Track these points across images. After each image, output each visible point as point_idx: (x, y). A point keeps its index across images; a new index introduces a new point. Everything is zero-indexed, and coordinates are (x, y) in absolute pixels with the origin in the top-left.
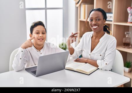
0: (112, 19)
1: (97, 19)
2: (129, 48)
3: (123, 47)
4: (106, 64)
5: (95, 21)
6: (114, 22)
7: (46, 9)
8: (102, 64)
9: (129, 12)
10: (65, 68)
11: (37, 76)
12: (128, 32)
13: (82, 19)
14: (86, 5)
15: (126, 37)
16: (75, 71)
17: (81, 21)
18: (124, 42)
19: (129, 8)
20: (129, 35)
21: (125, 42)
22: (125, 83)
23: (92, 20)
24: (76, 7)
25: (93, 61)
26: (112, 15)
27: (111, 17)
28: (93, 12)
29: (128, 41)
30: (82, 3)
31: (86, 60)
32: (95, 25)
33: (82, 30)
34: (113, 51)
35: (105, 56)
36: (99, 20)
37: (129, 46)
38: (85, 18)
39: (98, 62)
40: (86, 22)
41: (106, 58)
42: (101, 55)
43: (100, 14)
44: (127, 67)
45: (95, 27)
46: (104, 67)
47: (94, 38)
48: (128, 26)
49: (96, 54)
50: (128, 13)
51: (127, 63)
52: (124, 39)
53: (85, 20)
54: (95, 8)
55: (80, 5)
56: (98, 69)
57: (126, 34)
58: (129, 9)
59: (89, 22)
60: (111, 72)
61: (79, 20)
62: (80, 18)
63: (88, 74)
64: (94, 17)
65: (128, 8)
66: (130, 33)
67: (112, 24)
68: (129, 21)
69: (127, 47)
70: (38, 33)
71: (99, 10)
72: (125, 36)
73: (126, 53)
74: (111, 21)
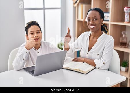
0: (109, 19)
1: (94, 19)
2: (126, 48)
3: (120, 47)
4: (104, 63)
5: (92, 21)
6: (111, 22)
7: (44, 9)
8: (100, 63)
9: (125, 11)
10: (63, 68)
11: (35, 76)
12: (125, 32)
13: (80, 19)
14: (84, 5)
15: (123, 37)
16: (72, 71)
17: (79, 21)
18: (120, 42)
19: (126, 7)
20: (125, 35)
21: (122, 42)
22: (121, 82)
23: (89, 20)
24: (74, 7)
25: (90, 60)
26: (109, 15)
27: (108, 17)
28: (90, 12)
29: (124, 41)
30: (80, 3)
31: (84, 59)
32: (92, 25)
33: (80, 29)
34: (110, 51)
35: (103, 55)
36: (96, 20)
37: (126, 45)
38: (82, 18)
39: (96, 61)
40: (84, 22)
41: (104, 57)
42: (98, 54)
43: (97, 13)
44: (124, 66)
45: (93, 27)
46: (102, 66)
47: (92, 37)
48: (125, 26)
49: (94, 53)
50: (125, 13)
51: (124, 62)
52: (121, 39)
53: (83, 20)
54: (92, 8)
55: (78, 5)
56: (96, 68)
57: (123, 34)
58: (126, 9)
59: (86, 22)
60: (108, 71)
61: (77, 20)
62: (78, 18)
63: (86, 73)
64: (91, 17)
65: (124, 8)
66: (127, 32)
67: (109, 24)
68: (125, 21)
69: (124, 47)
70: (33, 34)
71: (96, 9)
72: (121, 35)
73: (123, 52)
74: (108, 21)
